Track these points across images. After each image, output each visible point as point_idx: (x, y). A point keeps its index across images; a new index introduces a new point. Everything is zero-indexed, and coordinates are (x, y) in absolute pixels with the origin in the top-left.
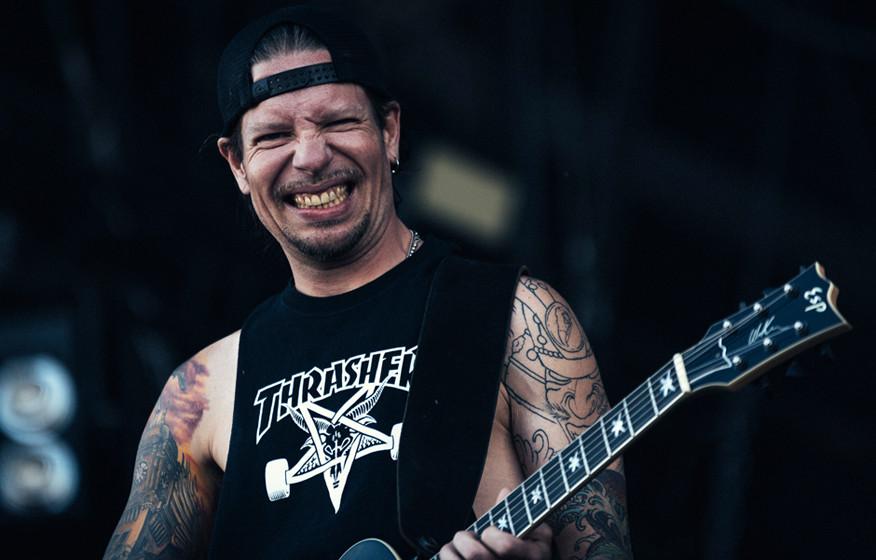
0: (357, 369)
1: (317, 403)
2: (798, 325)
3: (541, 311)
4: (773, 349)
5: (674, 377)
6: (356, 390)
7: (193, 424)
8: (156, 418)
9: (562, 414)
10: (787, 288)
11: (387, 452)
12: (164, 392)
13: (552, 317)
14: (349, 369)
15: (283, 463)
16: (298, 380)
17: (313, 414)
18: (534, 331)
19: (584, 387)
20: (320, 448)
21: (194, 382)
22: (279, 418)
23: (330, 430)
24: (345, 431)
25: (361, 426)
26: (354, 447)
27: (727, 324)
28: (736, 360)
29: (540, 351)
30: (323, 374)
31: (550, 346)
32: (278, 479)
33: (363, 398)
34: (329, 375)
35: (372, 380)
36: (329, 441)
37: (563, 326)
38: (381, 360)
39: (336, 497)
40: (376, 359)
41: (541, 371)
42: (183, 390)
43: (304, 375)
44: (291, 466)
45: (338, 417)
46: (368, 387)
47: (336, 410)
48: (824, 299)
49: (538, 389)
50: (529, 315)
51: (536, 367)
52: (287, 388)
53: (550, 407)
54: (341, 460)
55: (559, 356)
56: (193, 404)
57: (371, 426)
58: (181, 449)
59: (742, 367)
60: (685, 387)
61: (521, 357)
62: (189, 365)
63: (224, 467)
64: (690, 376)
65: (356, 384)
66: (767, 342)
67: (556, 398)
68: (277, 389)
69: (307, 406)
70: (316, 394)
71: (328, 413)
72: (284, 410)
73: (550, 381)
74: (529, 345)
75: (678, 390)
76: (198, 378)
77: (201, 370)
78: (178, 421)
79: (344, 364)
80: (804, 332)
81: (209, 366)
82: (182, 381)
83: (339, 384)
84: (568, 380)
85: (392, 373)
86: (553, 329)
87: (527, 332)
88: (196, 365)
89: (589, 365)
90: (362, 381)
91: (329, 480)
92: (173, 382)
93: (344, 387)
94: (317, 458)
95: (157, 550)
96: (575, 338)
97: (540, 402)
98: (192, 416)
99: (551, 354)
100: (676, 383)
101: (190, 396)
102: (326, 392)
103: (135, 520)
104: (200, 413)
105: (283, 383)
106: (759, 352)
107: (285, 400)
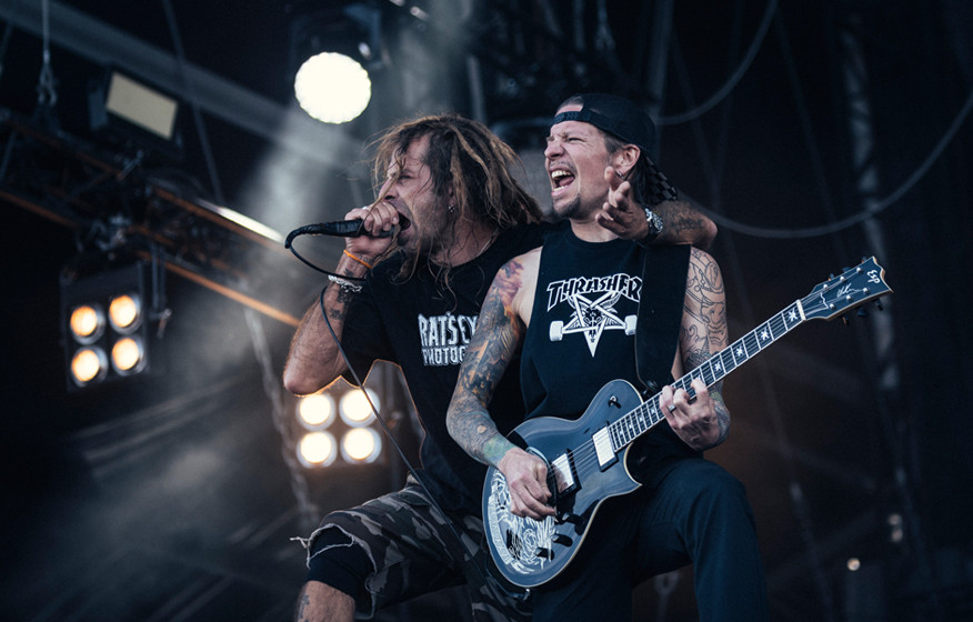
0: (606, 282)
1: (583, 295)
2: (865, 290)
3: (703, 269)
4: (851, 301)
5: (797, 311)
6: (605, 293)
7: (513, 295)
8: (493, 291)
9: (706, 319)
10: (859, 269)
11: (623, 331)
12: (497, 277)
13: (708, 271)
14: (602, 282)
15: (561, 323)
16: (572, 282)
17: (579, 300)
18: (699, 277)
19: (719, 308)
20: (582, 318)
21: (514, 272)
22: (561, 301)
23: (588, 309)
24: (599, 314)
25: (608, 312)
26: (603, 323)
27: (825, 286)
28: (832, 305)
29: (701, 287)
30: (587, 282)
31: (706, 285)
32: (557, 330)
33: (609, 298)
34: (590, 283)
35: (614, 289)
36: (587, 315)
37: (714, 275)
38: (619, 279)
39: (593, 347)
40: (616, 278)
41: (700, 297)
42: (508, 277)
43: (576, 280)
44: (565, 325)
45: (594, 304)
46: (611, 292)
47: (593, 301)
48: (879, 277)
49: (698, 305)
50: (697, 270)
51: (699, 295)
52: (566, 285)
53: (702, 315)
54: (596, 328)
55: (711, 290)
56: (513, 284)
57: (614, 313)
58: (506, 309)
59: (834, 309)
60: (803, 318)
61: (692, 289)
62: (511, 263)
63: (528, 325)
64: (805, 312)
65: (605, 289)
66: (848, 297)
67: (705, 311)
68: (561, 284)
69: (576, 296)
70: (581, 290)
71: (589, 302)
72: (564, 297)
73: (704, 302)
74: (696, 283)
75: (800, 319)
76: (517, 270)
77: (519, 266)
78: (505, 294)
79: (600, 280)
80: (868, 293)
81: (524, 265)
82: (507, 272)
83: (596, 288)
84: (713, 303)
85: (624, 288)
86: (709, 277)
87: (696, 277)
88: (516, 264)
89: (722, 297)
90: (608, 288)
91: (588, 338)
92: (502, 272)
93: (599, 290)
94: (579, 322)
95: (494, 362)
96: (718, 282)
97: (697, 312)
98: (513, 291)
99: (706, 289)
100: (798, 315)
101: (511, 280)
102: (588, 289)
103: (482, 345)
104: (517, 289)
105: (564, 282)
106: (844, 302)
107: (565, 291)
